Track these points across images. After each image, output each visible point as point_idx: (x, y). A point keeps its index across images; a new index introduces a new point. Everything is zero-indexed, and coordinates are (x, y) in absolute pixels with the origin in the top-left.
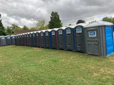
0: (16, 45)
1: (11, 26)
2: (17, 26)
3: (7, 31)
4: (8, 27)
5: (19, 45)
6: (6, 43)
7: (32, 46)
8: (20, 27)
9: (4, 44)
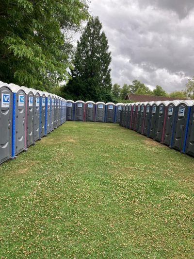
0: (120, 125)
1: (132, 84)
2: (142, 86)
3: (121, 93)
4: (125, 86)
5: (125, 127)
6: (104, 116)
7: (145, 136)
8: (147, 89)
9: (100, 119)
